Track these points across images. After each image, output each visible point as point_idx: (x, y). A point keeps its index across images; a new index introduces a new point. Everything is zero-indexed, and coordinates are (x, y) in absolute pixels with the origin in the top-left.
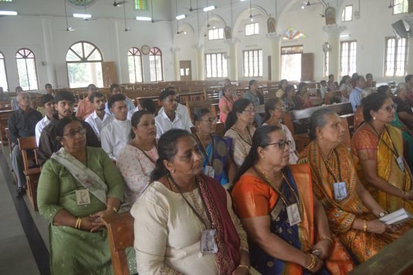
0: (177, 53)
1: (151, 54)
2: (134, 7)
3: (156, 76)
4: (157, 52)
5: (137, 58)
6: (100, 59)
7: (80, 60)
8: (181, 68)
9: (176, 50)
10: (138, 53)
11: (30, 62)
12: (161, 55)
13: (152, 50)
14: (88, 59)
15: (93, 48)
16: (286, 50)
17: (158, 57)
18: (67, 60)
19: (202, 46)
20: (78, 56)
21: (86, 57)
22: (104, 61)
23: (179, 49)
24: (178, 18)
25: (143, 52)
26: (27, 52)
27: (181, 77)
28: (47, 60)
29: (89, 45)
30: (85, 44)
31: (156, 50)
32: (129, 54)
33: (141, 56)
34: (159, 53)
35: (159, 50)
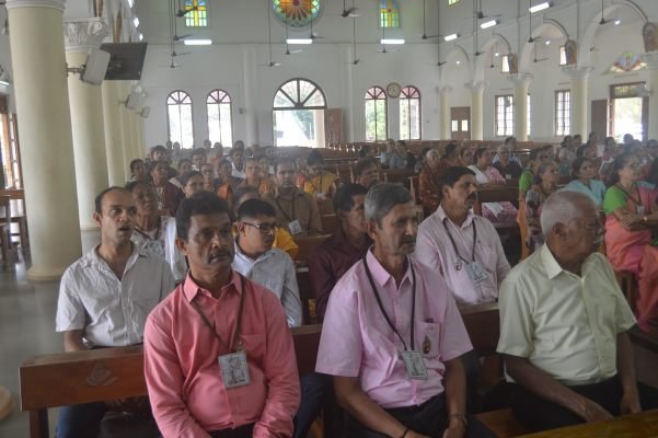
0: (447, 95)
1: (402, 96)
2: (379, 24)
3: (408, 132)
4: (415, 92)
5: (381, 104)
6: (322, 104)
7: (293, 105)
8: (453, 119)
9: (444, 89)
10: (383, 96)
11: (225, 109)
12: (420, 98)
13: (406, 90)
14: (306, 105)
15: (313, 87)
16: (624, 90)
17: (414, 102)
18: (275, 105)
19: (479, 84)
20: (290, 99)
21: (302, 101)
22: (329, 107)
23: (450, 89)
24: (448, 38)
25: (391, 93)
26: (222, 94)
27: (453, 133)
28: (247, 106)
29: (308, 84)
30: (302, 82)
31: (412, 90)
32: (368, 96)
33: (386, 99)
34: (416, 95)
35: (417, 90)
